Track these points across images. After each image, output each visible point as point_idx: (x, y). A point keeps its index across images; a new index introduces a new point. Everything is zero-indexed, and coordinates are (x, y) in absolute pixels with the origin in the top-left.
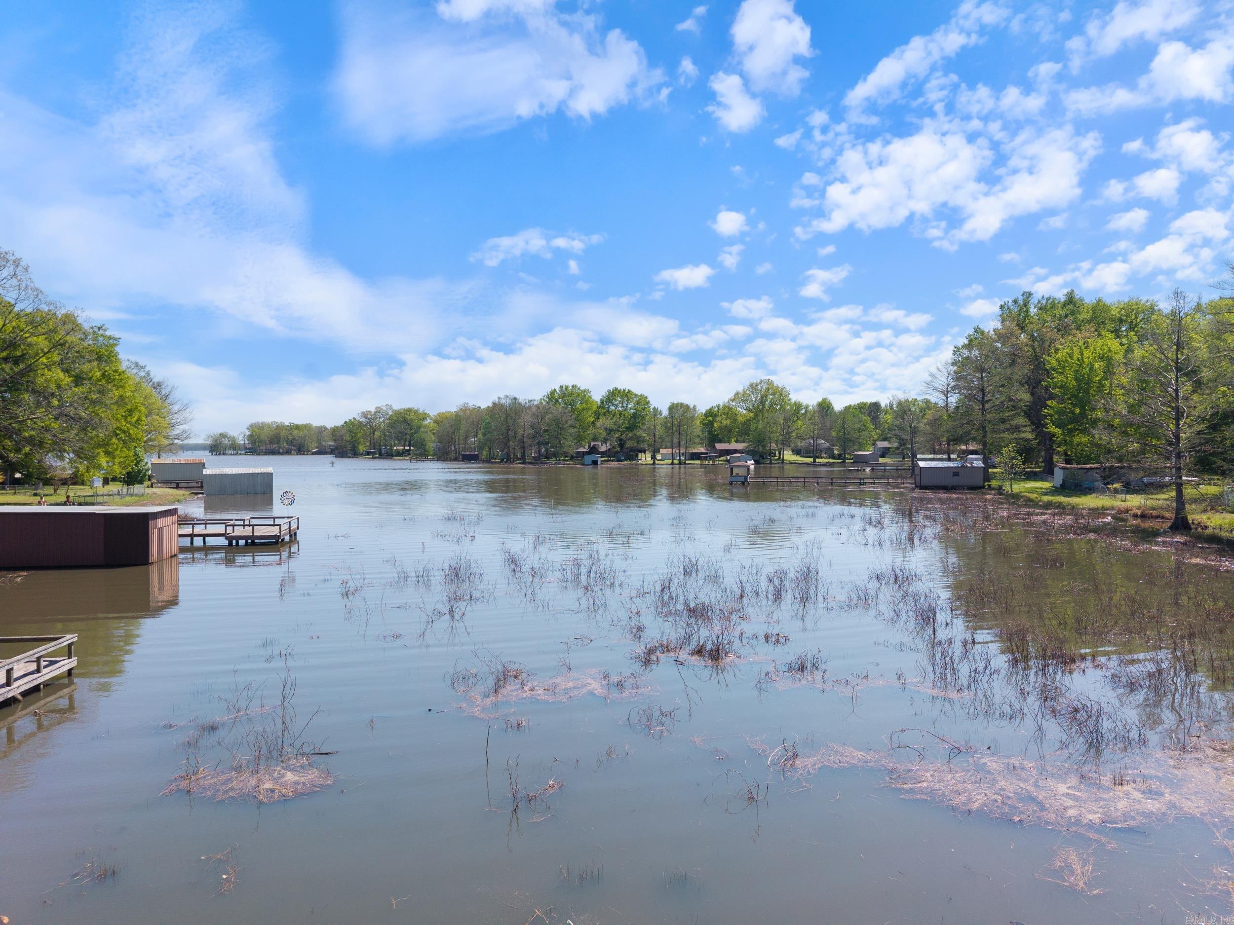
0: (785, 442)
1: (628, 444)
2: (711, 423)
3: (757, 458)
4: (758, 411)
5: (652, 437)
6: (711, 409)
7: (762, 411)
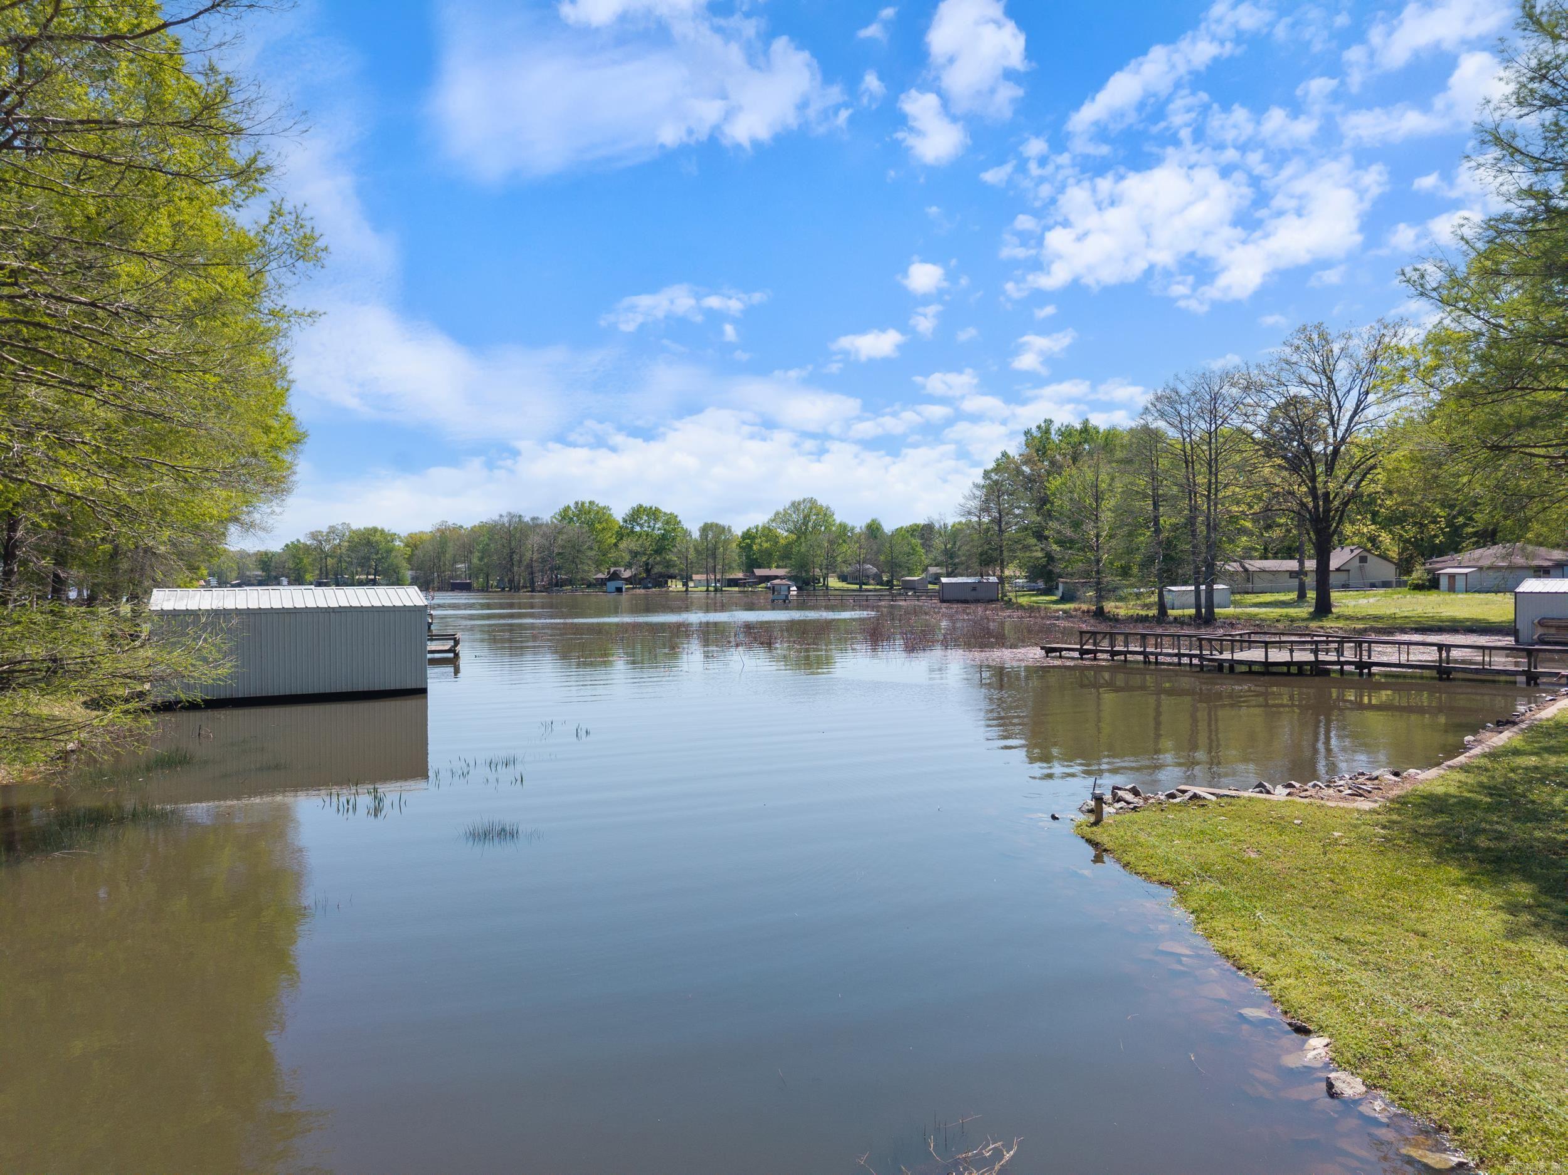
0: (830, 567)
1: (657, 569)
2: (750, 546)
3: (800, 584)
4: (801, 531)
5: (684, 561)
6: (748, 531)
7: (804, 533)
